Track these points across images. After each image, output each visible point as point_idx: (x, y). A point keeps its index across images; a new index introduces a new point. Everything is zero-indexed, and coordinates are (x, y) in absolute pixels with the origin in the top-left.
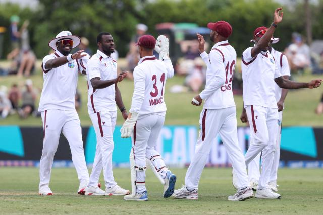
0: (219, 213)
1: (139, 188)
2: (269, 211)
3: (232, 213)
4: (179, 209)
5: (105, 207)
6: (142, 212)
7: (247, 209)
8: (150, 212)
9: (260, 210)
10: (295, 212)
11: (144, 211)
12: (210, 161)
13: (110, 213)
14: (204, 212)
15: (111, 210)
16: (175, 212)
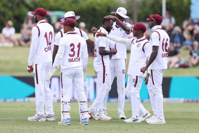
0: (79, 130)
1: (65, 117)
2: (110, 130)
3: (87, 131)
4: (54, 128)
5: (7, 126)
6: (31, 130)
7: (97, 128)
8: (36, 130)
9: (105, 129)
10: (127, 130)
11: (32, 129)
12: (73, 98)
13: (11, 130)
14: (69, 130)
15: (11, 129)
16: (52, 130)
